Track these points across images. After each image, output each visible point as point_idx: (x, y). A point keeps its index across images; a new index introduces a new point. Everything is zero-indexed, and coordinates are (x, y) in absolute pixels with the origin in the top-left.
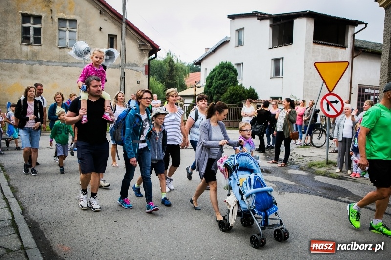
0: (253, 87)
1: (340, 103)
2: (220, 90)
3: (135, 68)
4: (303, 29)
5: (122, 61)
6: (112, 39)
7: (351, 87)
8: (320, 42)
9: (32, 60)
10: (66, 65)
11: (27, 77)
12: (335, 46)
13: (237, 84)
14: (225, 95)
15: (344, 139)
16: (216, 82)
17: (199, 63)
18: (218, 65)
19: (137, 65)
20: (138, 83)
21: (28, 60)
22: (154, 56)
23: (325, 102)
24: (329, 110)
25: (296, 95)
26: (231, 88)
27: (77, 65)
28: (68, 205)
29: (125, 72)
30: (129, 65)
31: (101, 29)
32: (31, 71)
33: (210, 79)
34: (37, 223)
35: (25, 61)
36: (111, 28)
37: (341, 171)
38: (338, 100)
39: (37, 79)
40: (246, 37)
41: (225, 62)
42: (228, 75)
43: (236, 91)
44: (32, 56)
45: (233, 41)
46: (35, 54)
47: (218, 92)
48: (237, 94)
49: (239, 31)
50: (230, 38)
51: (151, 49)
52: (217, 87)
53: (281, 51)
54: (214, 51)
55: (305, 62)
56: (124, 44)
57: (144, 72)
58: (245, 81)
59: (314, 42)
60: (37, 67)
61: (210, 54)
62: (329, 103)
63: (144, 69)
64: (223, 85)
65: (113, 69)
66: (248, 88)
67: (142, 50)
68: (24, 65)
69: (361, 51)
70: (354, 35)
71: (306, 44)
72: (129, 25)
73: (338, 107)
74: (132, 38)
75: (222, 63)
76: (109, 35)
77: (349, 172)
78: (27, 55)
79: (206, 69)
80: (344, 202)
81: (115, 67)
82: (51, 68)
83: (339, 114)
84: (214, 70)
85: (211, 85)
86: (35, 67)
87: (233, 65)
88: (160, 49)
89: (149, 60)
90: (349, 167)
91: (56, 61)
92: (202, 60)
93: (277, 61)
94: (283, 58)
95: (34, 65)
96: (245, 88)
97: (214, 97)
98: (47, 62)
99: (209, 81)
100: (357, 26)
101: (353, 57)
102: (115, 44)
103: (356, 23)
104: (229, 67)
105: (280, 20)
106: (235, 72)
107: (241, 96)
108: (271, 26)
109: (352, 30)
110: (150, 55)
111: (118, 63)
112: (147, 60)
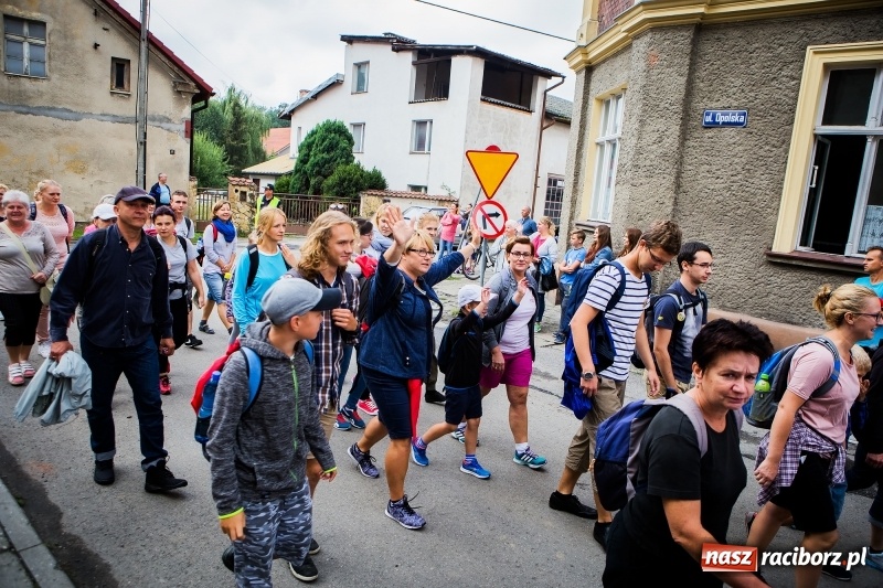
0: (378, 169)
1: (502, 217)
2: (323, 169)
3: (164, 125)
4: (466, 76)
5: (140, 111)
6: (120, 68)
7: (537, 177)
8: (493, 100)
10: (24, 110)
12: (515, 108)
13: (352, 161)
14: (330, 181)
16: (315, 155)
17: (288, 117)
18: (321, 124)
19: (169, 120)
20: (172, 152)
22: (203, 103)
23: (480, 215)
24: (485, 227)
25: (449, 186)
26: (341, 168)
27: (47, 112)
29: (145, 134)
30: (154, 119)
31: (96, 46)
33: (307, 147)
36: (117, 46)
38: (500, 212)
40: (372, 75)
41: (332, 120)
42: (338, 143)
43: (349, 174)
45: (349, 83)
47: (319, 173)
48: (350, 180)
49: (359, 66)
50: (344, 76)
51: (197, 91)
52: (317, 164)
53: (428, 109)
54: (315, 97)
55: (467, 132)
56: (143, 79)
57: (183, 134)
58: (367, 158)
59: (482, 100)
61: (307, 102)
62: (487, 217)
63: (183, 127)
64: (327, 161)
65: (123, 125)
66: (368, 168)
67: (179, 92)
69: (551, 118)
70: (545, 93)
71: (469, 102)
72: (155, 44)
73: (499, 222)
74: (161, 69)
75: (328, 121)
76: (113, 59)
79: (300, 128)
81: (126, 120)
83: (499, 233)
84: (313, 133)
85: (308, 160)
87: (347, 125)
88: (213, 94)
89: (193, 112)
91: (4, 101)
92: (293, 111)
93: (421, 124)
94: (431, 122)
96: (365, 170)
97: (313, 182)
99: (304, 152)
100: (550, 78)
101: (542, 129)
102: (125, 76)
103: (548, 74)
104: (340, 130)
105: (429, 56)
106: (350, 140)
107: (357, 184)
108: (414, 63)
109: (542, 85)
110: (194, 101)
111: (133, 115)
112: (190, 112)
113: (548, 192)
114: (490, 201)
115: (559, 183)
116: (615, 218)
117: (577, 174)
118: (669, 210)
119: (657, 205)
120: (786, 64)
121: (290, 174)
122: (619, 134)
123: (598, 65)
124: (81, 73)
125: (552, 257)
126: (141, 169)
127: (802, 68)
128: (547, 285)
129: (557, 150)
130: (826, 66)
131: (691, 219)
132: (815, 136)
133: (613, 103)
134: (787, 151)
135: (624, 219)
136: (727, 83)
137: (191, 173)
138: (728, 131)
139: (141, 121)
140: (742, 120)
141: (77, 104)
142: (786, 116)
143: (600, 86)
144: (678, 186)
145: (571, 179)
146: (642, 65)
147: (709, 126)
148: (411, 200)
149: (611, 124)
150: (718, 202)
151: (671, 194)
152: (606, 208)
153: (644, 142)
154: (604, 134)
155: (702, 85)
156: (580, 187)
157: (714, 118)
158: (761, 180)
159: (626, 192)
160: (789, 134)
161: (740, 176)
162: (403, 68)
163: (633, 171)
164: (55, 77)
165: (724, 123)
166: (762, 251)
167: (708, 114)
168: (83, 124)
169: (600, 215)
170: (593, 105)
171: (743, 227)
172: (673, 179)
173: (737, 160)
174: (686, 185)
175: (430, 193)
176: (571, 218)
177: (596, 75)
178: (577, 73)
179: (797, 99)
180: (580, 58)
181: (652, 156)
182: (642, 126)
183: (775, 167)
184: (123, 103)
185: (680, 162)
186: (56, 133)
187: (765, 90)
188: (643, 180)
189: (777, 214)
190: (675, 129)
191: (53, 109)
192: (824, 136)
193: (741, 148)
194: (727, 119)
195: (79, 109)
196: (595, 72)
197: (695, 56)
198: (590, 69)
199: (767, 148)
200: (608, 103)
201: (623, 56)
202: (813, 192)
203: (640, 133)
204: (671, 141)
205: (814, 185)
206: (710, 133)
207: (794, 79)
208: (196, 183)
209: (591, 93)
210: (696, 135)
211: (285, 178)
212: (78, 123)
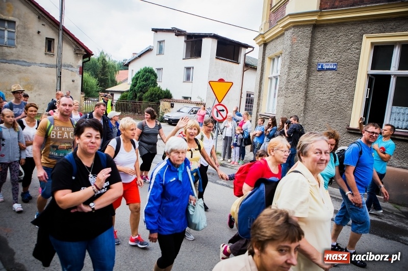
0: (168, 89)
1: (225, 111)
2: (143, 89)
3: (70, 68)
4: (209, 47)
5: (59, 62)
6: (49, 42)
7: (241, 93)
8: (222, 58)
12: (231, 62)
13: (156, 86)
14: (146, 94)
15: (226, 138)
16: (140, 82)
17: (127, 65)
18: (142, 69)
19: (72, 66)
20: (73, 81)
22: (88, 59)
23: (215, 111)
24: (218, 116)
25: (201, 97)
26: (151, 88)
27: (15, 62)
29: (61, 73)
30: (65, 66)
31: (39, 32)
33: (136, 79)
36: (48, 33)
37: (224, 160)
38: (224, 109)
40: (166, 46)
41: (147, 67)
42: (150, 77)
43: (155, 91)
45: (156, 50)
47: (141, 91)
48: (156, 94)
49: (160, 42)
50: (153, 47)
51: (85, 53)
52: (140, 87)
53: (192, 62)
54: (140, 56)
55: (209, 72)
56: (60, 48)
57: (79, 73)
58: (163, 84)
59: (216, 58)
61: (136, 58)
62: (218, 111)
63: (78, 70)
64: (145, 86)
65: (50, 68)
66: (164, 89)
67: (77, 53)
69: (248, 66)
70: (245, 55)
71: (210, 59)
72: (66, 32)
73: (224, 114)
74: (68, 43)
76: (46, 38)
77: (229, 160)
79: (133, 70)
80: (220, 184)
81: (52, 66)
84: (139, 73)
85: (136, 85)
87: (154, 69)
88: (93, 55)
89: (83, 63)
90: (230, 157)
92: (129, 63)
93: (188, 69)
94: (193, 68)
97: (138, 95)
99: (135, 81)
100: (247, 48)
101: (244, 71)
102: (52, 46)
103: (246, 46)
104: (151, 71)
105: (192, 38)
106: (156, 76)
107: (159, 96)
108: (185, 41)
109: (244, 51)
110: (84, 58)
111: (55, 63)
112: (82, 62)
113: (247, 100)
114: (220, 104)
115: (252, 96)
116: (277, 112)
117: (260, 92)
118: (302, 108)
119: (297, 106)
120: (354, 43)
121: (128, 91)
122: (279, 73)
123: (270, 42)
124: (32, 45)
125: (249, 130)
127: (361, 44)
128: (247, 143)
129: (251, 81)
130: (372, 44)
131: (313, 113)
132: (368, 75)
133: (276, 60)
134: (355, 82)
135: (282, 112)
136: (328, 51)
137: (82, 91)
138: (329, 72)
139: (59, 67)
140: (335, 67)
141: (29, 59)
142: (355, 66)
143: (270, 51)
144: (306, 97)
145: (257, 94)
146: (289, 42)
147: (320, 70)
148: (183, 104)
149: (275, 69)
150: (325, 105)
151: (303, 101)
152: (273, 107)
153: (290, 78)
154: (272, 74)
155: (316, 51)
156: (261, 98)
157: (322, 66)
158: (344, 95)
159: (282, 100)
160: (356, 74)
161: (334, 93)
162: (180, 43)
163: (286, 90)
164: (19, 46)
165: (326, 69)
166: (345, 127)
167: (319, 65)
168: (32, 68)
169: (271, 110)
170: (267, 60)
171: (336, 116)
172: (304, 94)
173: (333, 86)
174: (310, 97)
175: (193, 100)
176: (257, 112)
177: (268, 47)
178: (260, 46)
179: (359, 58)
180: (261, 39)
181: (294, 84)
182: (289, 70)
183: (350, 89)
184: (51, 58)
185: (307, 86)
186: (19, 72)
187: (344, 53)
188: (290, 95)
189: (351, 110)
190: (305, 72)
191: (18, 61)
192: (372, 75)
193: (335, 80)
194: (328, 67)
195: (30, 61)
196: (268, 46)
197: (313, 39)
198: (265, 44)
199: (346, 80)
200: (274, 59)
201: (280, 38)
202: (367, 100)
203: (289, 73)
204: (303, 77)
205: (368, 97)
206: (320, 73)
207: (358, 49)
208: (84, 95)
209: (266, 55)
210: (314, 74)
211: (125, 93)
212: (29, 67)
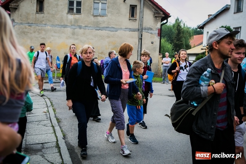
3: (150, 31)
5: (140, 26)
6: (133, 9)
9: (74, 25)
10: (98, 29)
11: (71, 38)
17: (202, 28)
19: (151, 29)
20: (152, 43)
21: (72, 25)
22: (166, 20)
27: (106, 29)
28: (96, 135)
29: (142, 35)
30: (145, 29)
31: (125, 1)
32: (73, 34)
34: (73, 147)
35: (69, 26)
39: (77, 39)
44: (75, 22)
45: (233, 9)
46: (76, 21)
50: (230, 6)
51: (163, 16)
54: (216, 17)
56: (142, 12)
57: (157, 35)
60: (77, 30)
61: (212, 20)
63: (157, 32)
65: (133, 32)
67: (156, 17)
68: (69, 29)
74: (149, 8)
76: (131, 5)
78: (71, 22)
79: (208, 32)
81: (134, 30)
82: (87, 31)
86: (76, 30)
88: (171, 16)
89: (162, 25)
91: (91, 26)
92: (205, 25)
95: (75, 29)
98: (85, 26)
102: (135, 12)
110: (162, 21)
111: (137, 27)
112: (160, 25)
124: (119, 12)
126: (140, 50)
137: (160, 52)
139: (140, 30)
141: (116, 25)
164: (109, 15)
168: (119, 33)
184: (133, 23)
186: (109, 37)
191: (108, 27)
195: (117, 27)
208: (162, 56)
211: (201, 55)
212: (116, 32)
